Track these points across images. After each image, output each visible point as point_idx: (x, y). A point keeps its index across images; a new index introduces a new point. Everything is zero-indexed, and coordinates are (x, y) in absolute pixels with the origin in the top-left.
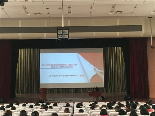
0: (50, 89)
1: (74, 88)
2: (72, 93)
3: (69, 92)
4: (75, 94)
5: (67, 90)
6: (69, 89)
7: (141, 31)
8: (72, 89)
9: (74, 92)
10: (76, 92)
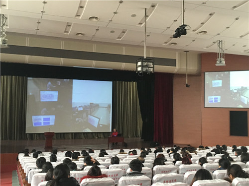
0: (39, 134)
1: (72, 133)
2: (69, 139)
3: (65, 139)
4: (73, 140)
5: (62, 135)
6: (66, 135)
7: (175, 66)
8: (70, 134)
9: (72, 138)
10: (75, 138)
